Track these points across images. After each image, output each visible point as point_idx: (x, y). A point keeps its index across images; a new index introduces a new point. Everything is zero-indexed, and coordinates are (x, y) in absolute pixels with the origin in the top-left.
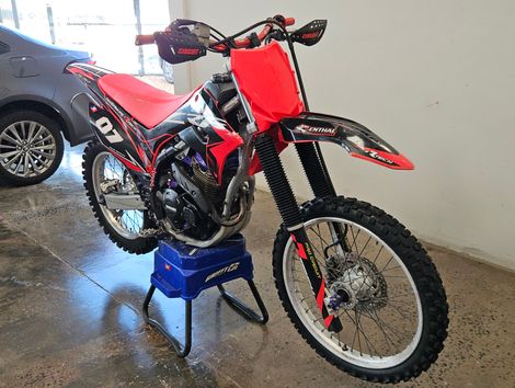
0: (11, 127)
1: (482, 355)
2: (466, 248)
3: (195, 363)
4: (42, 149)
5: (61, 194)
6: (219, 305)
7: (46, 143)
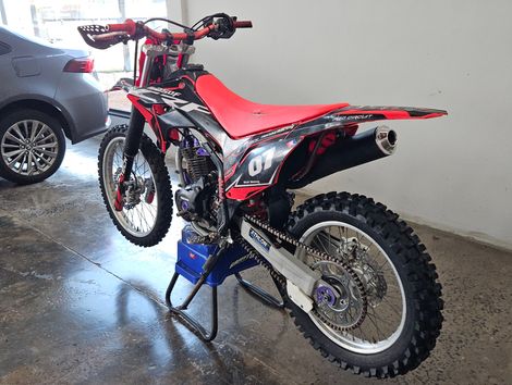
0: (15, 126)
1: (495, 331)
2: (472, 233)
3: (222, 346)
4: (44, 147)
5: (64, 191)
6: (236, 292)
7: (48, 142)
